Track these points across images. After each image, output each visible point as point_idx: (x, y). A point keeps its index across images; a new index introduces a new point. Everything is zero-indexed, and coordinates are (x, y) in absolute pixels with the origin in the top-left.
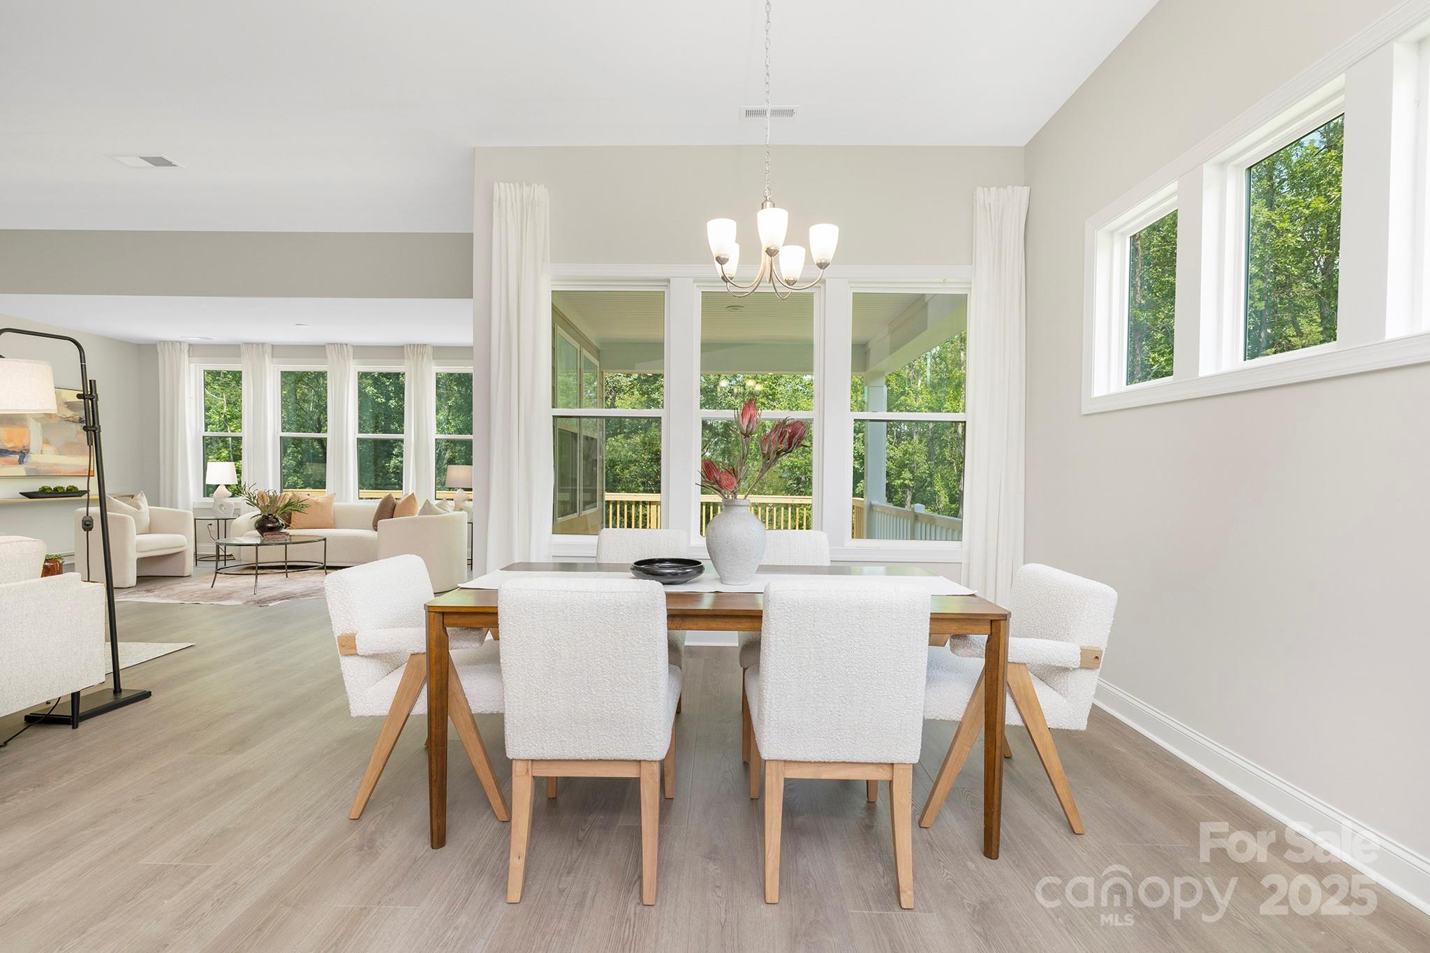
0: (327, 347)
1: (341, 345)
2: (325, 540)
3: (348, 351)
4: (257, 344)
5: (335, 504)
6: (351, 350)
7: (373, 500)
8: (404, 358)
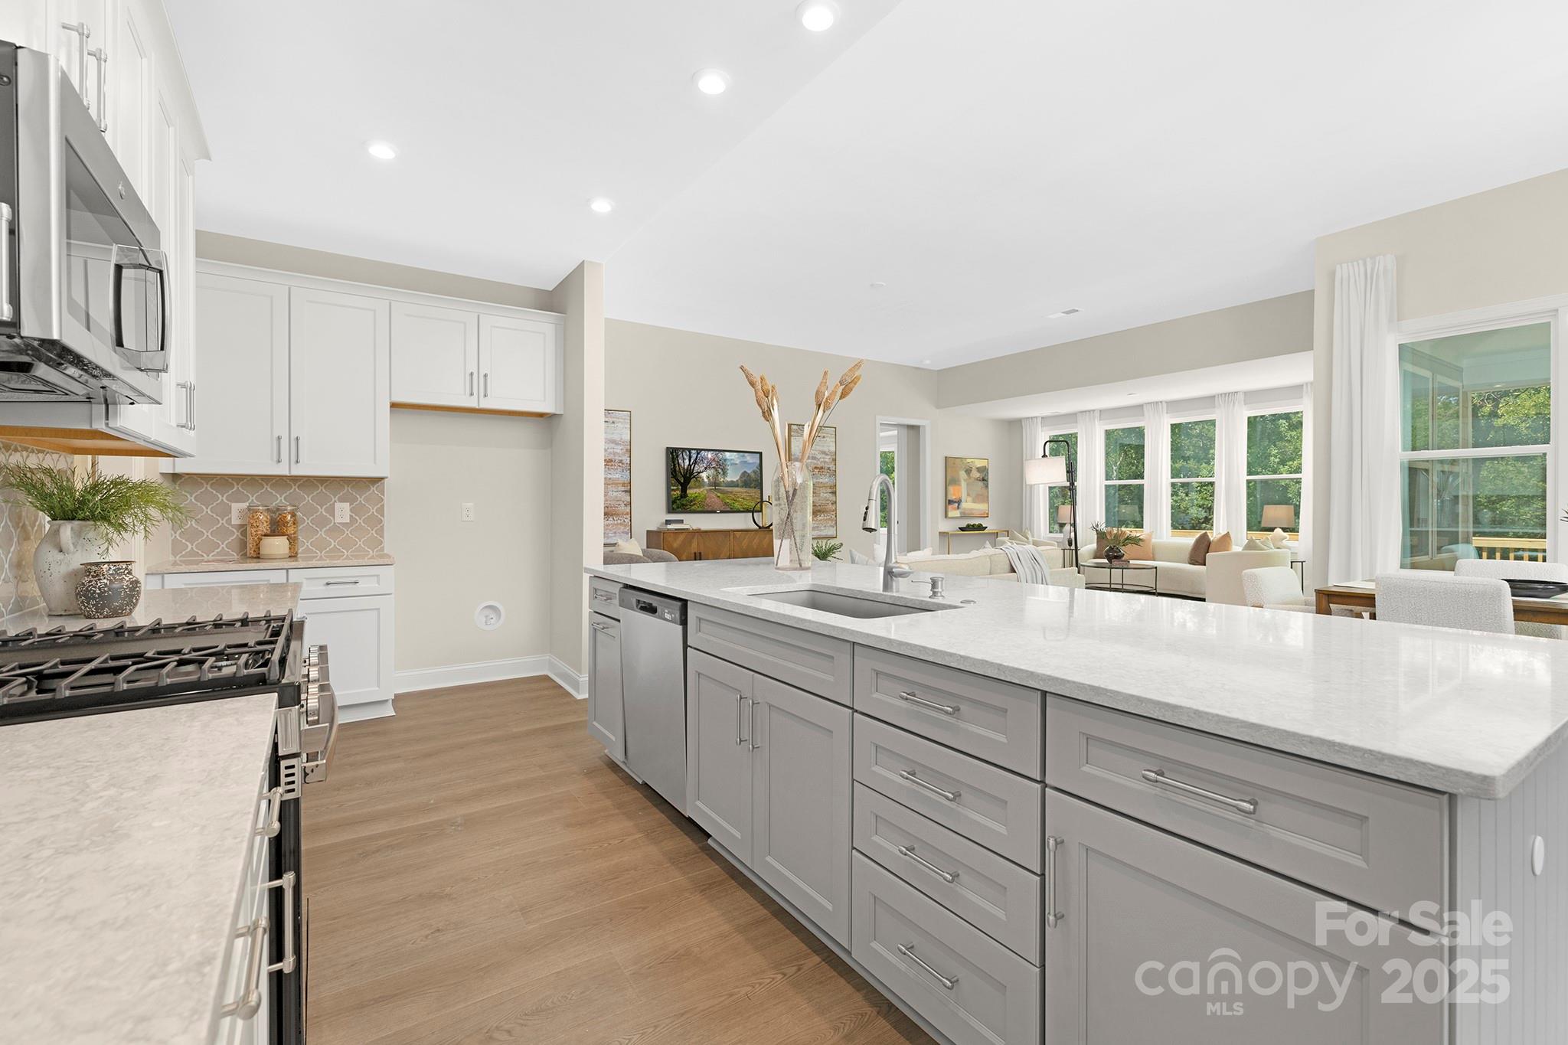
0: (1144, 407)
1: (1157, 403)
2: (1156, 568)
3: (1162, 408)
4: (1089, 411)
5: (1153, 540)
6: (1165, 405)
7: (1188, 539)
8: (1214, 407)
